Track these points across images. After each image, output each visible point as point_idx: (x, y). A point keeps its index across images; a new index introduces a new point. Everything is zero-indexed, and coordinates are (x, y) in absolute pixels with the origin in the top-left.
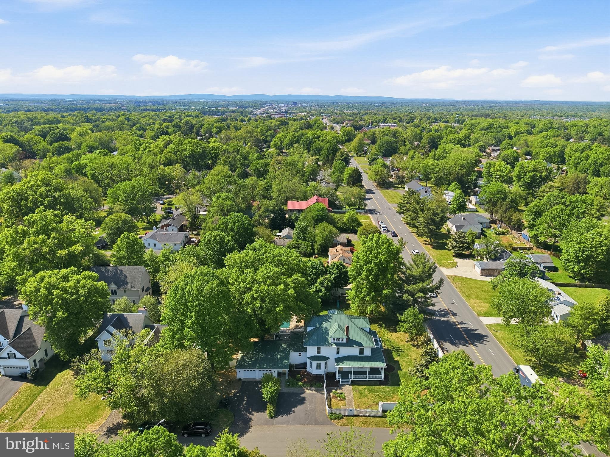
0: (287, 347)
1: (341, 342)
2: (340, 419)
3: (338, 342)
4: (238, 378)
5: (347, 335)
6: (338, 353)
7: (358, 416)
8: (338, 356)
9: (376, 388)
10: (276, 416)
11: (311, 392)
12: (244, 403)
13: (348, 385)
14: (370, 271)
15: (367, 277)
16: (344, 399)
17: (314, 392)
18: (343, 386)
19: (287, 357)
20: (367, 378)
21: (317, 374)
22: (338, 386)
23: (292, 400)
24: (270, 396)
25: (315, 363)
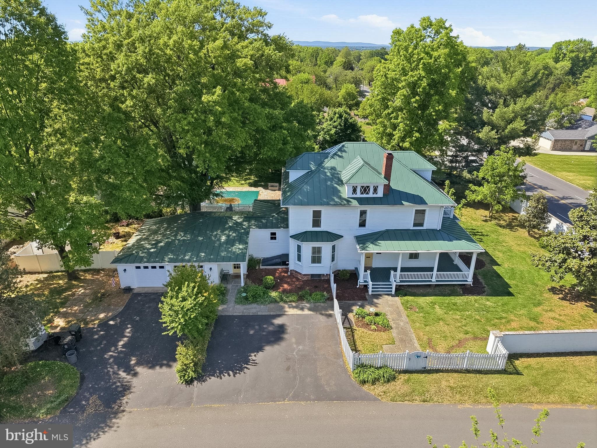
0: (244, 221)
1: (371, 195)
2: (388, 381)
3: (365, 196)
4: (122, 286)
5: (388, 176)
6: (362, 224)
7: (437, 371)
8: (363, 231)
9: (459, 300)
10: (200, 378)
11: (299, 312)
12: (121, 343)
13: (388, 295)
14: (413, 86)
15: (407, 100)
16: (387, 328)
17: (306, 312)
18: (377, 298)
19: (243, 238)
20: (434, 279)
21: (312, 275)
22: (364, 299)
23: (252, 332)
24: (182, 320)
25: (307, 248)
